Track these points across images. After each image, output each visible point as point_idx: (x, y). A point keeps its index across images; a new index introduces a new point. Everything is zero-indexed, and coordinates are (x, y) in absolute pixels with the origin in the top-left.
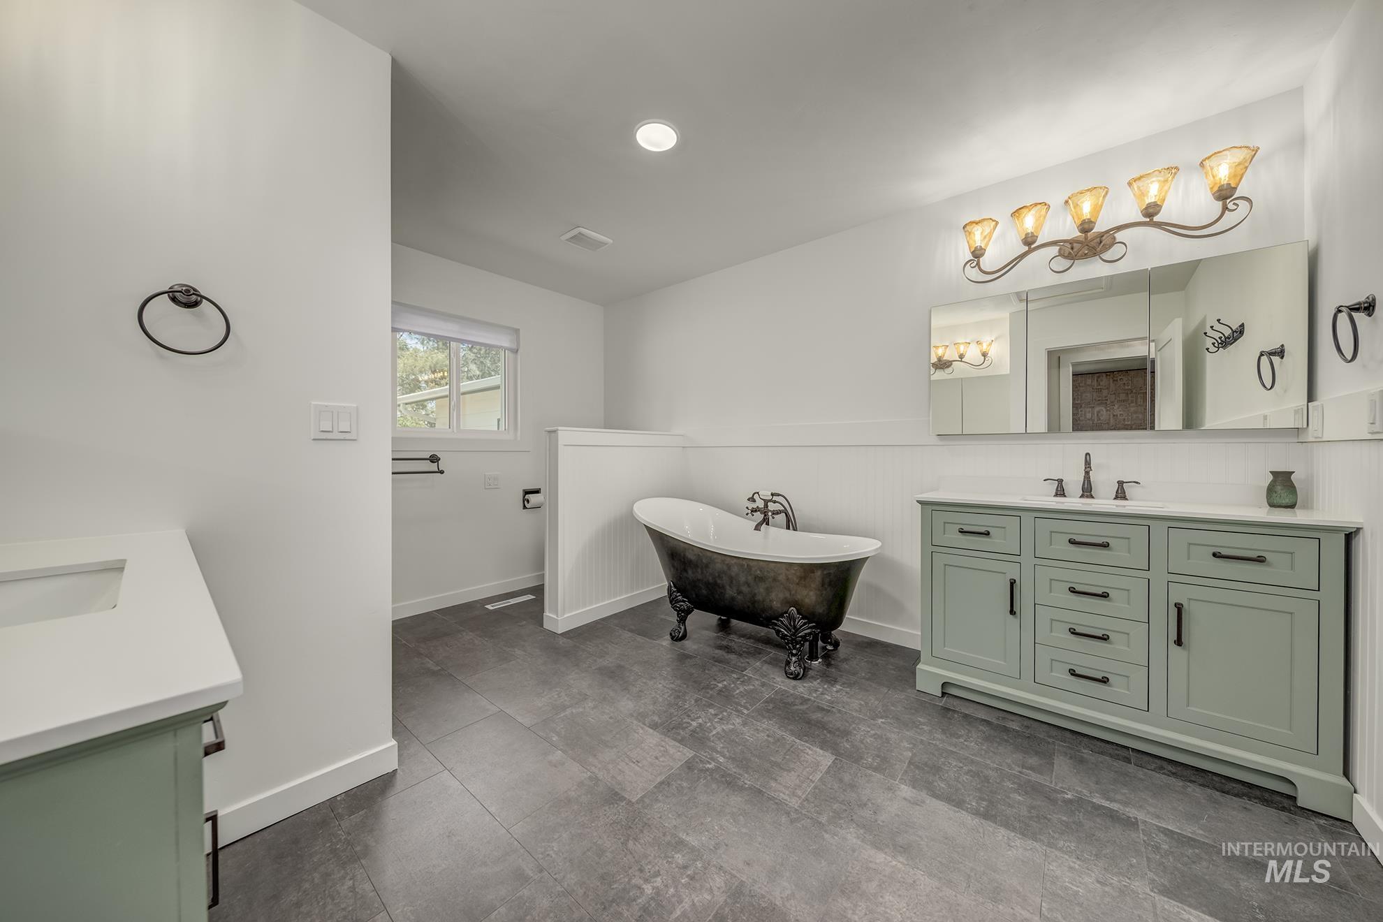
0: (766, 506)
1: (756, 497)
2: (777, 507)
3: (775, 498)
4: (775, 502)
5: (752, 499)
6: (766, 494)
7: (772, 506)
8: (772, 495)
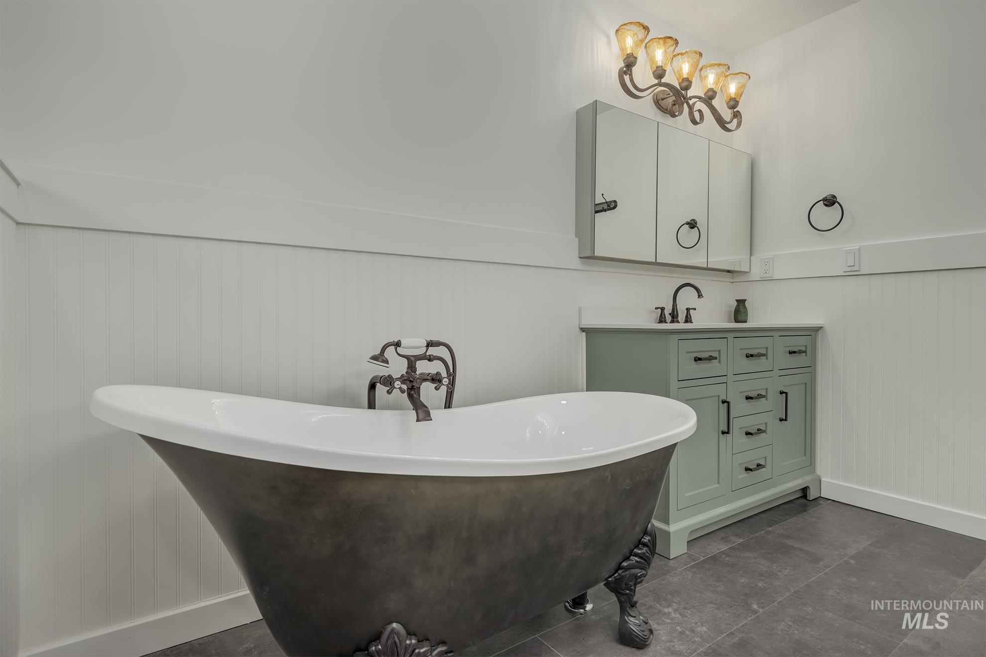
0: (412, 367)
1: (390, 353)
2: (436, 367)
3: (432, 351)
4: (430, 359)
5: (380, 357)
6: (414, 344)
7: (423, 367)
8: (430, 344)
